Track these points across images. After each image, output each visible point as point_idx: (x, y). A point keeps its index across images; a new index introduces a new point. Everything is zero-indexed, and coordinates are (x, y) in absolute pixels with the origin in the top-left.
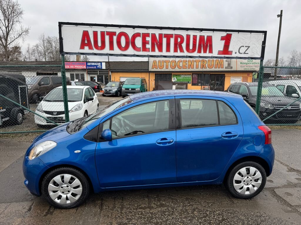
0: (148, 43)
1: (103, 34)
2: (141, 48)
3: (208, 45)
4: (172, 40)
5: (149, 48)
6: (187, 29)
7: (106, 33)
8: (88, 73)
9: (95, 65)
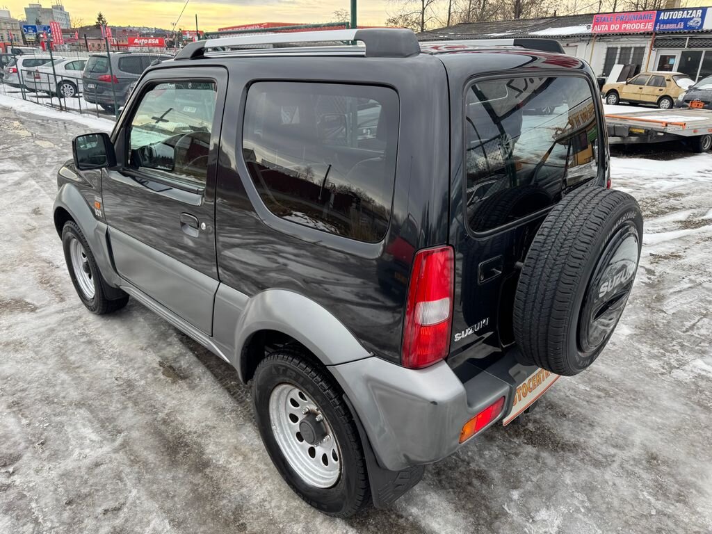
8: (655, 45)
9: (681, 20)
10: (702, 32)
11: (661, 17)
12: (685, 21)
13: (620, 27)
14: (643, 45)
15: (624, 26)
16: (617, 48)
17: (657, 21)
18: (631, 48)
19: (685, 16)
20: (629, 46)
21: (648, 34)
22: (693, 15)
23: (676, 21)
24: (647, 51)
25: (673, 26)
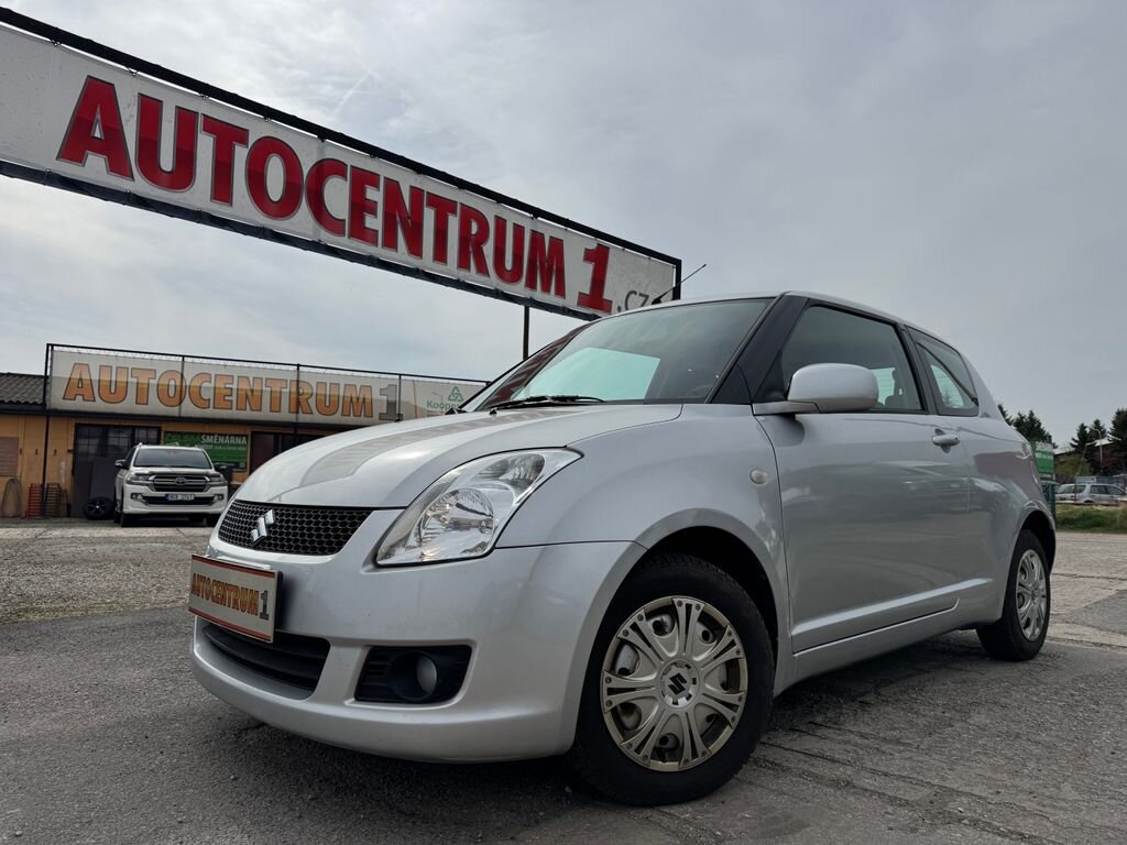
0: (373, 212)
1: (186, 120)
2: (344, 221)
3: (555, 267)
4: (454, 223)
5: (377, 231)
6: (499, 199)
7: (200, 120)
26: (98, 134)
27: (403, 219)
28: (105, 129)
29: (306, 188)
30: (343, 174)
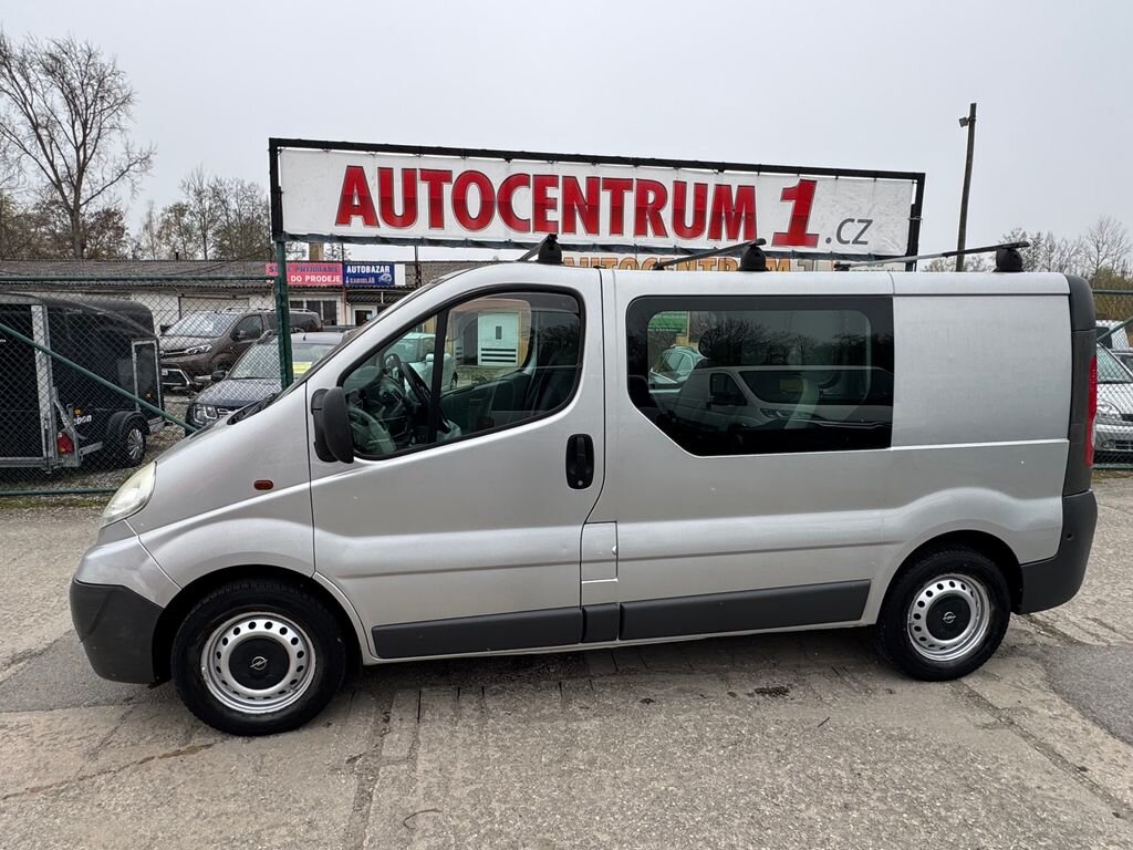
0: (553, 206)
1: (409, 176)
2: (529, 220)
3: (744, 214)
4: (630, 199)
5: (557, 221)
6: (677, 164)
7: (418, 172)
8: (350, 301)
9: (371, 275)
10: (394, 288)
11: (349, 270)
12: (376, 276)
13: (303, 280)
14: (332, 299)
15: (307, 278)
16: (302, 302)
17: (345, 275)
18: (319, 302)
19: (373, 270)
20: (316, 299)
21: (336, 287)
22: (382, 270)
23: (367, 276)
24: (340, 306)
25: (364, 281)
26: (356, 202)
27: (581, 206)
28: (360, 199)
29: (498, 202)
30: (527, 184)
